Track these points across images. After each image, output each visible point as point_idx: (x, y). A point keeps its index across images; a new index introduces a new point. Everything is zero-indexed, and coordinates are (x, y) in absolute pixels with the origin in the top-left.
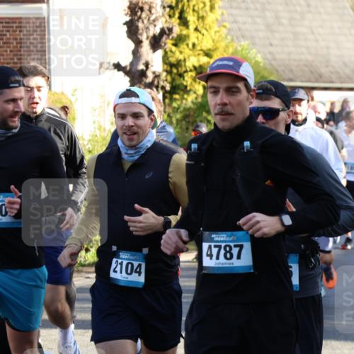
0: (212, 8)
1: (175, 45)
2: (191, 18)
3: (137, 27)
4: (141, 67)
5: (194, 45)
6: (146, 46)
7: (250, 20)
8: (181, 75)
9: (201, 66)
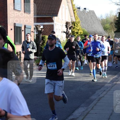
0: (79, 23)
1: (73, 29)
2: (76, 25)
3: (67, 26)
4: (68, 32)
5: (76, 29)
6: (69, 29)
7: (85, 25)
8: (74, 33)
9: (77, 32)
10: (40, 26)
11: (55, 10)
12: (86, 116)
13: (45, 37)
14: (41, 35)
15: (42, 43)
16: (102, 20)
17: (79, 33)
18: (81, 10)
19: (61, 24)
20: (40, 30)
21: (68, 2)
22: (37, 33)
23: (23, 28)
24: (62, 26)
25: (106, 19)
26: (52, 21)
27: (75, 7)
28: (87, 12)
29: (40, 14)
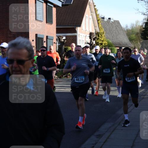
0: (103, 34)
1: (97, 40)
2: (100, 35)
4: (92, 43)
5: (100, 40)
6: (92, 39)
7: (109, 36)
9: (101, 43)
10: (63, 37)
11: (78, 20)
12: (113, 131)
13: (67, 48)
14: (64, 46)
15: (64, 55)
16: (127, 30)
17: (103, 45)
18: (105, 20)
19: (85, 35)
20: (63, 41)
21: (91, 12)
22: (60, 44)
23: (45, 40)
24: (86, 37)
25: (132, 30)
26: (75, 32)
27: (99, 17)
28: (112, 22)
29: (62, 24)
